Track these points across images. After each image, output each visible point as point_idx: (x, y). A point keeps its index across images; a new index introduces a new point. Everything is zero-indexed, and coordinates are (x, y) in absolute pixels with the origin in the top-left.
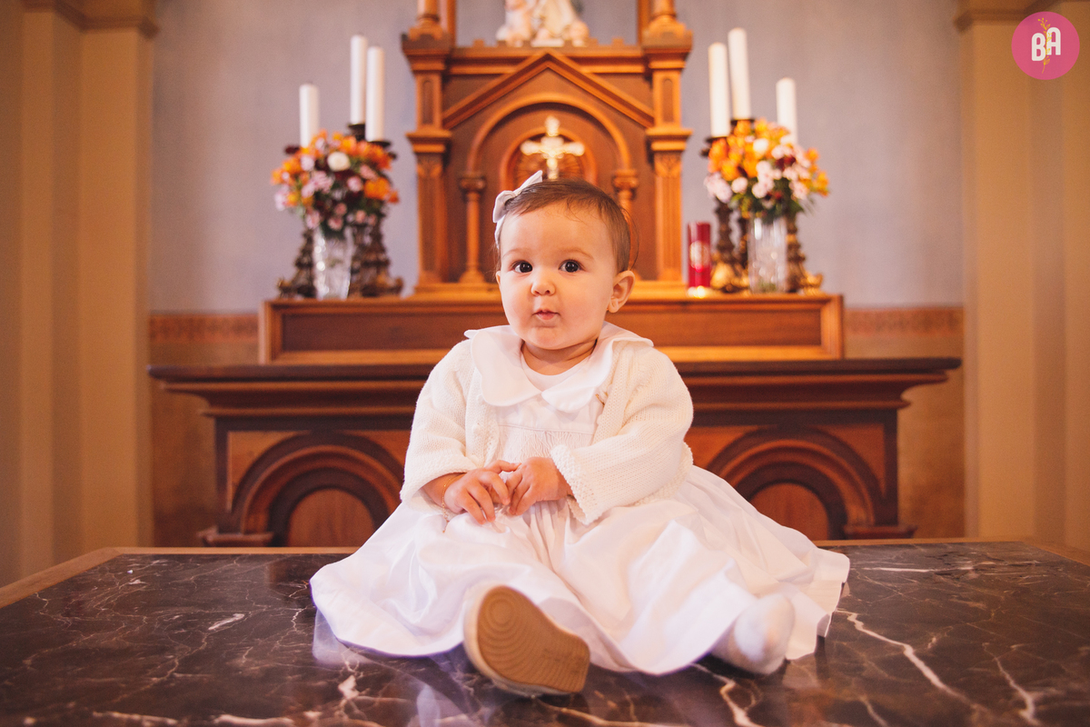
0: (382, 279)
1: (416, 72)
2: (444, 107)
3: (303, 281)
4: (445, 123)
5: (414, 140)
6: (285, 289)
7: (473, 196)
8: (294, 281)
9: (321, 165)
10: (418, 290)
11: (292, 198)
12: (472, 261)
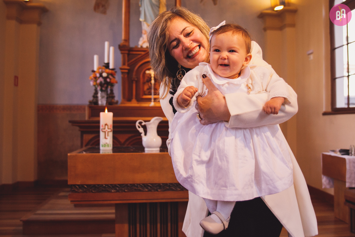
0: (113, 100)
1: (122, 53)
2: (128, 61)
3: (95, 101)
4: (128, 65)
5: (121, 69)
6: (90, 102)
7: (134, 82)
8: (93, 101)
9: (101, 75)
10: (122, 103)
11: (95, 83)
12: (134, 97)
